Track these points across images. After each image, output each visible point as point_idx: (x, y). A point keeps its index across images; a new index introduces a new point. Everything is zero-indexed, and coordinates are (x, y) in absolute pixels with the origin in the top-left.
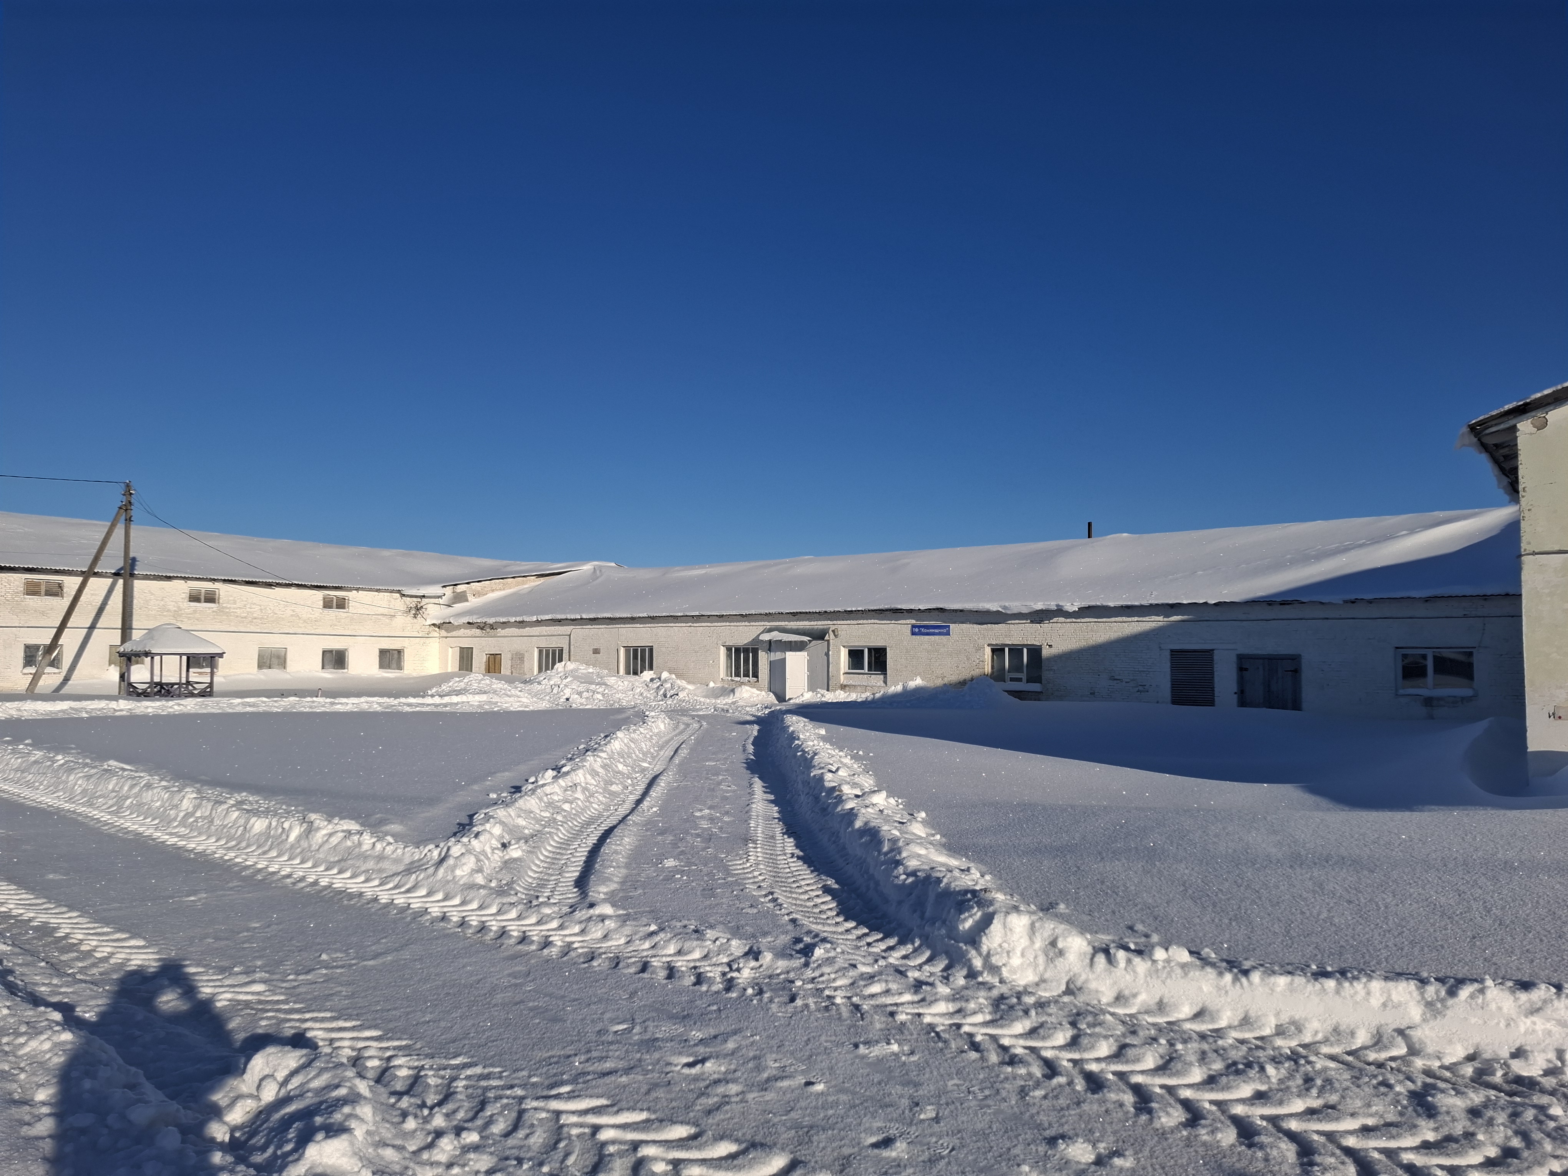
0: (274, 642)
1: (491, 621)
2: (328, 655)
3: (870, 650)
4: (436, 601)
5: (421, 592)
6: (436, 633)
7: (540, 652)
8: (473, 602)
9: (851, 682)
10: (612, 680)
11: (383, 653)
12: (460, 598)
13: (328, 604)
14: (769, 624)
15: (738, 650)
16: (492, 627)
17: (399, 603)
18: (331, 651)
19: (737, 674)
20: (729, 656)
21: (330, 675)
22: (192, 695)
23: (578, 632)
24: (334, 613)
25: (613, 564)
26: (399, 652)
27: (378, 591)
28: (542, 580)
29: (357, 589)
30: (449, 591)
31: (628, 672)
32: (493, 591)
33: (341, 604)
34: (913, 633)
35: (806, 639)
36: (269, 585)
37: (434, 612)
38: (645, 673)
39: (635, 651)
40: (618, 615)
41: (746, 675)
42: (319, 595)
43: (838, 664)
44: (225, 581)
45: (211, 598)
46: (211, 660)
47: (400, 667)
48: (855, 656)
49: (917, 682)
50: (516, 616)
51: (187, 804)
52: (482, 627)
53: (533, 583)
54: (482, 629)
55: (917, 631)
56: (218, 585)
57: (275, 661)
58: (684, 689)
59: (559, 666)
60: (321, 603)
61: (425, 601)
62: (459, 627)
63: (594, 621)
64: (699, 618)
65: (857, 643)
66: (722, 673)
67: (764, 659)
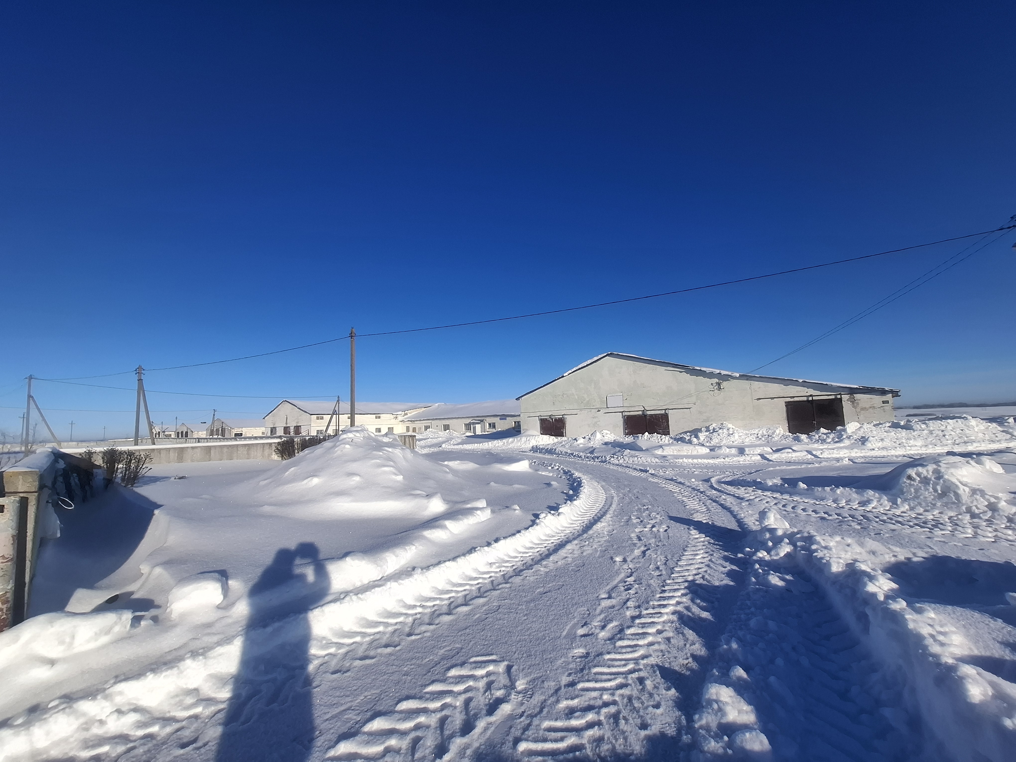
1: (413, 420)
6: (401, 423)
7: (425, 427)
8: (409, 415)
9: (489, 430)
12: (406, 414)
13: (376, 418)
14: (473, 419)
15: (467, 424)
17: (392, 416)
23: (433, 422)
25: (443, 403)
27: (387, 414)
28: (426, 408)
29: (383, 414)
30: (403, 413)
32: (414, 412)
33: (379, 417)
34: (500, 420)
35: (480, 421)
37: (400, 418)
38: (447, 430)
39: (445, 426)
40: (441, 418)
41: (469, 430)
42: (374, 416)
43: (486, 426)
47: (393, 431)
53: (423, 409)
54: (411, 422)
61: (398, 415)
62: (406, 421)
63: (436, 419)
64: (459, 418)
65: (490, 422)
66: (464, 430)
67: (472, 426)
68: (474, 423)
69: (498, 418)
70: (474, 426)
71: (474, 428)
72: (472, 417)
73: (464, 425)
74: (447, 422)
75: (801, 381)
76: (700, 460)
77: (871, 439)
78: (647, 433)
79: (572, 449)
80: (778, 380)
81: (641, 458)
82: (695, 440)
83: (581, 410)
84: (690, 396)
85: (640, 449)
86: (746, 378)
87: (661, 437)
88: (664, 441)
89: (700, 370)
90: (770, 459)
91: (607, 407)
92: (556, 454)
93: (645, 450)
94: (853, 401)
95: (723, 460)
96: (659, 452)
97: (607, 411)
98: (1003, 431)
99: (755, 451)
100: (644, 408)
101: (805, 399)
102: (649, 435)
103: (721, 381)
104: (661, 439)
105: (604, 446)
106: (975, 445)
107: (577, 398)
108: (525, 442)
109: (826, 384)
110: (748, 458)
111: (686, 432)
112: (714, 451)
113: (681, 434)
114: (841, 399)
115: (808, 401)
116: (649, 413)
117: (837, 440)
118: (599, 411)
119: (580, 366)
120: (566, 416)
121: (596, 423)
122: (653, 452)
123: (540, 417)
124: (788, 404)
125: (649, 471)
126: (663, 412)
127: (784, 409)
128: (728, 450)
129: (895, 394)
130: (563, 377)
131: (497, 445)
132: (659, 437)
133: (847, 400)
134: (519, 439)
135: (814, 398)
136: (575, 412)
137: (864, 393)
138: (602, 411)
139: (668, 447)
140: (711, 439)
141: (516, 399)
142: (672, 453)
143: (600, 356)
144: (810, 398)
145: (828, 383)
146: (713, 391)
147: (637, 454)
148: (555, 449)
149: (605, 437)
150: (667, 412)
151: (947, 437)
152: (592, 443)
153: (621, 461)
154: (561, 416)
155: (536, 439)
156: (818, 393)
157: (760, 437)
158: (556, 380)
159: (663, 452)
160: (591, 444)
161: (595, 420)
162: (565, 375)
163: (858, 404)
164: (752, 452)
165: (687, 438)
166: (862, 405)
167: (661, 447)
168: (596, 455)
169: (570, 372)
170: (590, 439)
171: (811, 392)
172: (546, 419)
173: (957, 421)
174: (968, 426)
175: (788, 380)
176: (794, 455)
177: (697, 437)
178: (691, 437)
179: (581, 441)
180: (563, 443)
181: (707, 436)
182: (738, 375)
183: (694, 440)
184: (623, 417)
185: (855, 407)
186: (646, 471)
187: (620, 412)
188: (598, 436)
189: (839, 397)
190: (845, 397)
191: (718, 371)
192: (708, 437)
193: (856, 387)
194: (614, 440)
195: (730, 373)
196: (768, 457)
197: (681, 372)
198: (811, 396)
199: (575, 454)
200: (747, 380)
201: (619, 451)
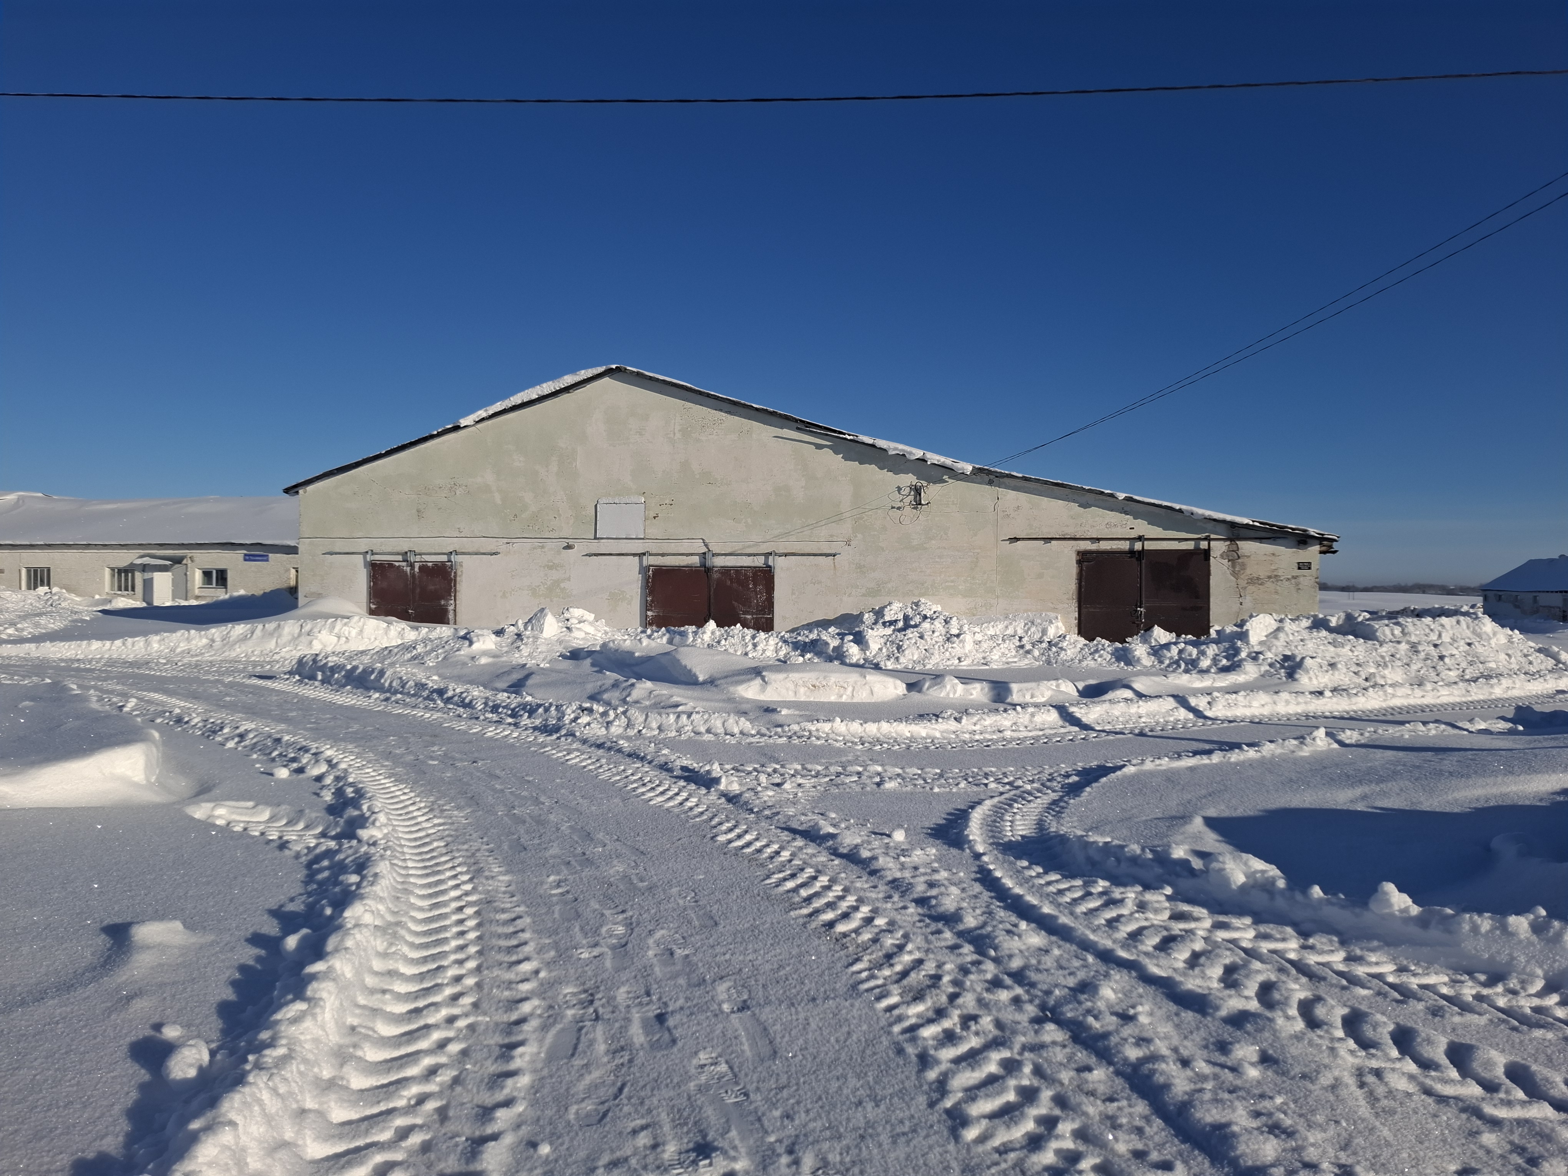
3: (216, 571)
9: (205, 594)
14: (142, 552)
15: (120, 571)
19: (120, 589)
20: (113, 575)
25: (41, 495)
31: (29, 588)
35: (169, 563)
38: (42, 588)
39: (36, 571)
40: (18, 543)
41: (126, 589)
43: (194, 581)
48: (207, 574)
55: (247, 558)
64: (88, 546)
65: (208, 566)
66: (107, 588)
67: (139, 577)
68: (144, 568)
69: (240, 553)
70: (147, 575)
71: (148, 585)
72: (141, 546)
73: (107, 572)
74: (39, 559)
75: (1121, 496)
76: (886, 728)
77: (1308, 662)
78: (711, 625)
79: (448, 672)
80: (1067, 491)
81: (689, 715)
82: (854, 652)
83: (510, 539)
84: (838, 518)
85: (688, 680)
86: (986, 478)
87: (754, 637)
88: (764, 651)
89: (873, 446)
90: (1084, 720)
91: (595, 538)
92: (381, 689)
93: (704, 683)
94: (1234, 557)
95: (952, 725)
96: (750, 691)
97: (595, 547)
98: (1540, 651)
99: (1037, 693)
100: (706, 545)
101: (1125, 546)
102: (719, 632)
103: (925, 483)
104: (755, 645)
105: (567, 664)
106: (1505, 682)
107: (498, 501)
108: (295, 639)
109: (1180, 511)
110: (1023, 717)
111: (824, 624)
112: (920, 691)
113: (810, 627)
114: (1207, 553)
115: (1132, 552)
116: (719, 562)
117: (1224, 662)
118: (569, 547)
119: (517, 399)
120: (459, 558)
121: (557, 583)
122: (732, 689)
123: (369, 558)
124: (1083, 558)
125: (717, 781)
126: (760, 562)
127: (1073, 569)
128: (960, 687)
129: (1327, 545)
130: (457, 428)
131: (183, 646)
132: (748, 638)
133: (1222, 556)
134: (271, 625)
135: (1149, 546)
136: (490, 545)
137: (1260, 539)
138: (580, 548)
139: (782, 676)
140: (899, 648)
141: (287, 491)
142: (791, 697)
143: (584, 374)
144: (1138, 546)
145: (1184, 507)
146: (899, 508)
147: (676, 699)
148: (382, 673)
149: (576, 634)
150: (770, 563)
151: (1447, 660)
152: (525, 651)
153: (616, 729)
154: (444, 558)
155: (336, 630)
156: (1157, 532)
157: (1028, 647)
158: (432, 437)
159: (763, 689)
160: (524, 656)
161: (555, 575)
162: (463, 422)
163: (1243, 566)
164: (1028, 698)
165: (834, 643)
166: (1252, 570)
167: (757, 672)
168: (529, 698)
169: (482, 413)
170: (519, 636)
171: (1142, 527)
172: (390, 565)
173: (1458, 622)
174: (1479, 635)
175: (1090, 491)
176: (1144, 708)
177: (859, 639)
178: (842, 639)
179: (486, 643)
180: (420, 649)
181: (888, 641)
182: (968, 468)
183: (851, 651)
184: (644, 570)
185: (1235, 574)
186: (708, 782)
187: (634, 555)
188: (551, 627)
189: (1204, 545)
190: (1218, 548)
191: (918, 453)
192: (892, 642)
193: (1246, 521)
194: (604, 645)
195: (948, 461)
196: (1078, 715)
197: (819, 447)
198: (1140, 538)
199: (450, 693)
200: (990, 483)
201: (615, 685)
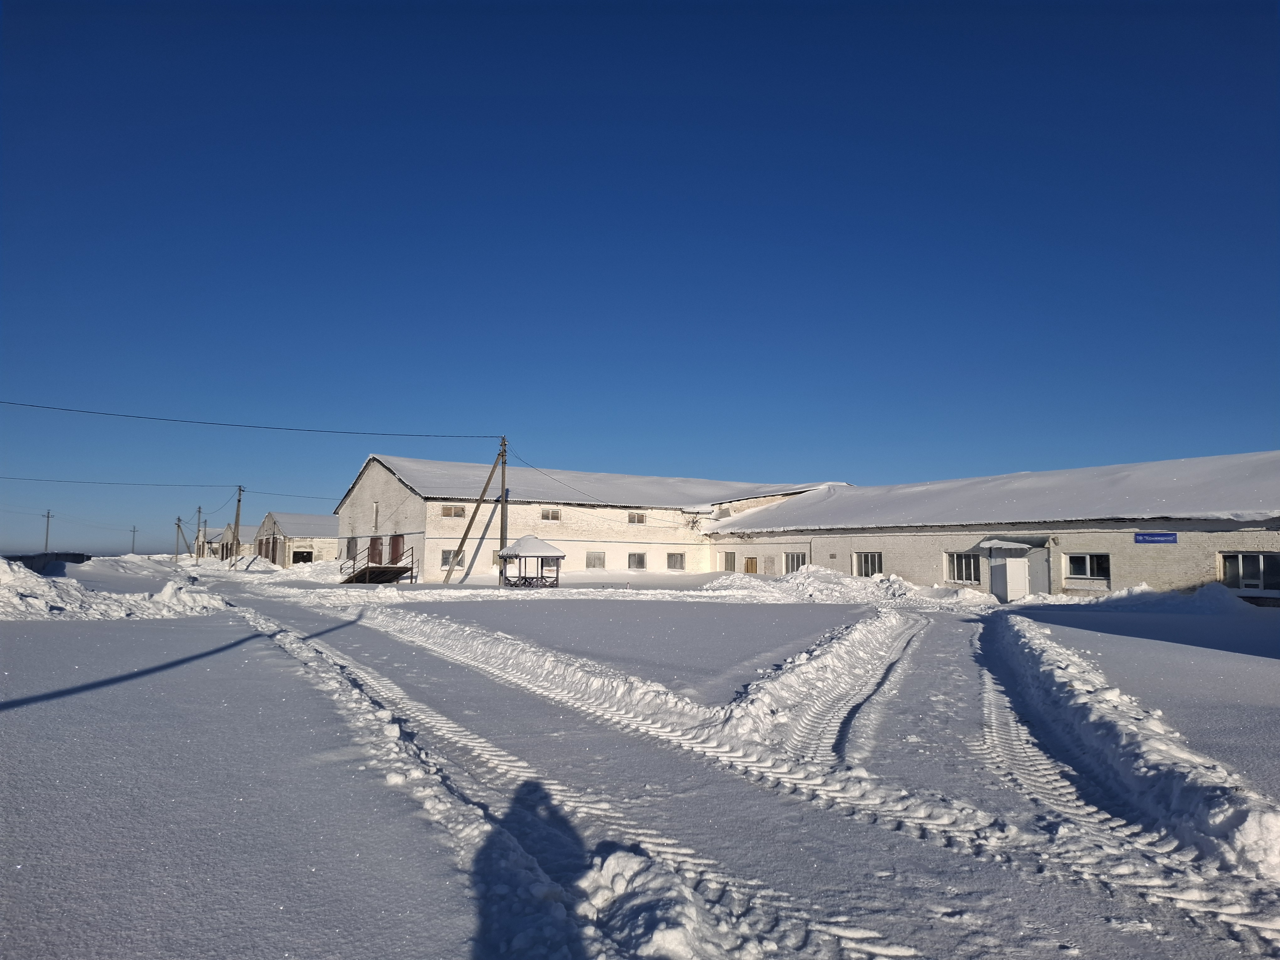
0: (596, 548)
1: (748, 531)
2: (633, 558)
3: (1092, 557)
4: (707, 516)
5: (696, 510)
6: (707, 541)
7: (787, 556)
8: (734, 516)
9: (1073, 587)
10: (847, 581)
11: (670, 556)
12: (725, 513)
13: (631, 520)
14: (988, 533)
15: (959, 556)
16: (749, 536)
17: (681, 519)
18: (635, 555)
19: (960, 578)
20: (951, 561)
21: (634, 573)
22: (545, 586)
23: (817, 540)
24: (636, 526)
25: (845, 484)
26: (682, 555)
27: (666, 509)
28: (787, 498)
29: (652, 508)
30: (716, 508)
31: (860, 574)
32: (749, 507)
33: (641, 520)
34: (1137, 541)
35: (1026, 546)
36: (593, 506)
37: (706, 525)
38: (876, 575)
39: (866, 557)
40: (850, 526)
41: (968, 578)
42: (626, 512)
43: (1059, 570)
44: (564, 504)
45: (555, 517)
46: (555, 561)
47: (682, 567)
48: (1077, 563)
49: (1143, 587)
50: (767, 527)
51: (548, 665)
52: (741, 536)
53: (780, 500)
54: (741, 538)
55: (1140, 539)
56: (560, 507)
57: (597, 562)
58: (910, 590)
59: (803, 568)
60: (627, 519)
61: (699, 516)
62: (724, 536)
63: (831, 531)
64: (925, 528)
65: (1078, 551)
66: (946, 575)
67: (985, 564)
68: (991, 553)
69: (1127, 535)
70: (998, 562)
71: (999, 575)
73: (945, 557)
74: (870, 543)
